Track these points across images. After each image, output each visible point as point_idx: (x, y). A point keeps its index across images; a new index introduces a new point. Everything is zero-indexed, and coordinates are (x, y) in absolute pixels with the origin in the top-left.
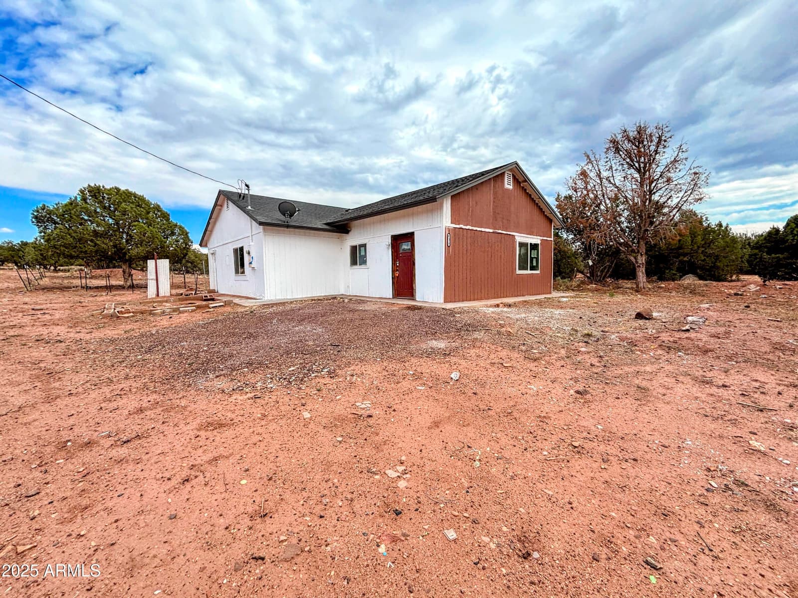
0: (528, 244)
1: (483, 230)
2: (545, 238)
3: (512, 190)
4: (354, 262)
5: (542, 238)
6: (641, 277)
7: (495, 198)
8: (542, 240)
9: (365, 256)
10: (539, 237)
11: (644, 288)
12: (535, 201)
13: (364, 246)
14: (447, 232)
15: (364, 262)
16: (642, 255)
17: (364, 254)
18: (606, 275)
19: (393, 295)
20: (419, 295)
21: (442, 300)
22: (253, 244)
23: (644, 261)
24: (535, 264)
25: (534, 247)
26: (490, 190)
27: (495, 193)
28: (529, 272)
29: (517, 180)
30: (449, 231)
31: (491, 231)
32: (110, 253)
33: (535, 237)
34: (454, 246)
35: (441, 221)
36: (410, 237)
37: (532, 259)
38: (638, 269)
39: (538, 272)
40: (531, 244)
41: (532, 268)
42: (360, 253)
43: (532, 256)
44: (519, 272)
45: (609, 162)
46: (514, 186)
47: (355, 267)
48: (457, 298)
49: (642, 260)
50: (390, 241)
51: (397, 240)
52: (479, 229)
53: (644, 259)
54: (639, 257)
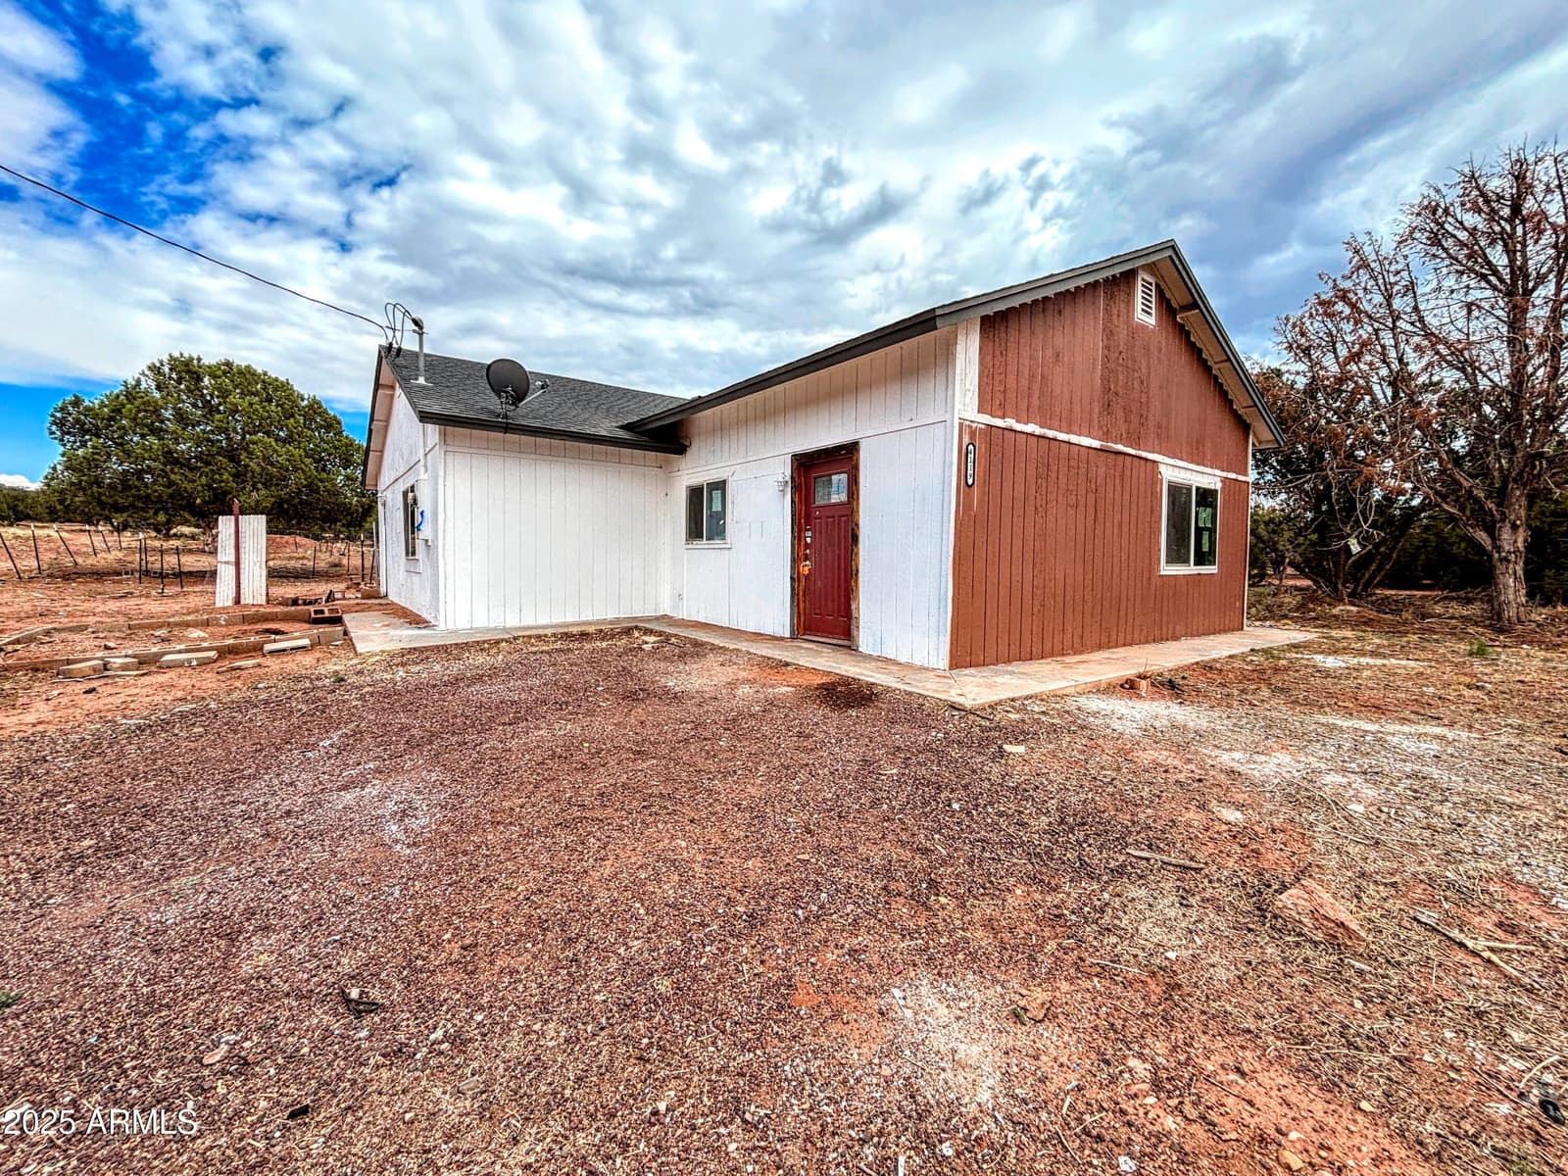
0: (1189, 489)
1: (1074, 439)
2: (1233, 476)
3: (1153, 331)
4: (695, 532)
5: (1224, 474)
6: (1511, 591)
7: (1108, 348)
8: (1224, 480)
9: (722, 514)
10: (1218, 472)
11: (1519, 621)
12: (1210, 368)
13: (720, 486)
14: (966, 440)
15: (718, 531)
16: (1515, 527)
17: (720, 509)
18: (1373, 577)
19: (792, 631)
20: (866, 639)
21: (941, 659)
22: (426, 476)
23: (1520, 545)
24: (1205, 548)
25: (1206, 497)
26: (1096, 318)
27: (1109, 334)
28: (1191, 569)
29: (1168, 301)
30: (973, 434)
31: (1096, 444)
32: (198, 501)
33: (1208, 470)
34: (987, 481)
35: (949, 402)
36: (845, 456)
37: (1199, 531)
38: (1501, 568)
39: (1212, 569)
40: (1198, 489)
41: (1201, 560)
42: (710, 507)
43: (1201, 525)
44: (1168, 570)
45: (1405, 274)
46: (1159, 319)
47: (697, 544)
48: (991, 653)
49: (1513, 540)
50: (788, 472)
51: (809, 468)
52: (1062, 436)
53: (1520, 540)
54: (1506, 535)
